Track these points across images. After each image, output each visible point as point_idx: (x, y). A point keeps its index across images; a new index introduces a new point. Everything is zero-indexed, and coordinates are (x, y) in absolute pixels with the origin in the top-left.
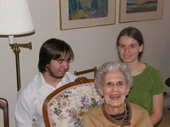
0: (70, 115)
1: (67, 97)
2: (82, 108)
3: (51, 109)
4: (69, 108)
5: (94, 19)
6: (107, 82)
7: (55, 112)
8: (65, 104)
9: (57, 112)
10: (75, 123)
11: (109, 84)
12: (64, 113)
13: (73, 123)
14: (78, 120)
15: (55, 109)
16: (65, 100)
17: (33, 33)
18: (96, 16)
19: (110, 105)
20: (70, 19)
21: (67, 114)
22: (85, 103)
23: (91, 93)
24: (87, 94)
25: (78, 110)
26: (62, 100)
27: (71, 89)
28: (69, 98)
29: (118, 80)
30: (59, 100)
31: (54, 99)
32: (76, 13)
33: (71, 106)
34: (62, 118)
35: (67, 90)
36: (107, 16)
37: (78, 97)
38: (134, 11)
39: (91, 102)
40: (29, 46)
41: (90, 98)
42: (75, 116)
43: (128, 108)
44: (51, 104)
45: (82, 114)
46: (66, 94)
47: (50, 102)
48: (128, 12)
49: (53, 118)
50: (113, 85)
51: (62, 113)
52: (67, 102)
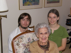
0: (23, 46)
1: (22, 38)
2: (28, 43)
3: (15, 43)
4: (23, 43)
5: (33, 6)
6: (40, 33)
7: (17, 45)
8: (21, 41)
9: (18, 44)
10: (25, 49)
11: (41, 33)
12: (21, 45)
13: (24, 49)
14: (27, 48)
15: (17, 43)
16: (21, 40)
17: (8, 11)
18: (34, 4)
19: (42, 42)
20: (23, 5)
21: (22, 45)
22: (29, 41)
23: (32, 36)
24: (30, 37)
25: (27, 44)
26: (20, 40)
27: (24, 35)
28: (23, 39)
29: (45, 32)
30: (18, 40)
31: (16, 39)
32: (26, 3)
33: (24, 42)
34: (20, 47)
35: (22, 35)
36: (39, 4)
37: (27, 38)
38: (50, 2)
39: (32, 40)
40: (6, 16)
41: (32, 39)
42: (25, 46)
43: (48, 43)
44: (15, 41)
45: (28, 45)
46: (22, 37)
47: (15, 40)
48: (47, 3)
49: (16, 47)
50: (43, 34)
51: (20, 45)
52: (22, 41)
